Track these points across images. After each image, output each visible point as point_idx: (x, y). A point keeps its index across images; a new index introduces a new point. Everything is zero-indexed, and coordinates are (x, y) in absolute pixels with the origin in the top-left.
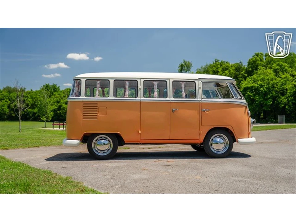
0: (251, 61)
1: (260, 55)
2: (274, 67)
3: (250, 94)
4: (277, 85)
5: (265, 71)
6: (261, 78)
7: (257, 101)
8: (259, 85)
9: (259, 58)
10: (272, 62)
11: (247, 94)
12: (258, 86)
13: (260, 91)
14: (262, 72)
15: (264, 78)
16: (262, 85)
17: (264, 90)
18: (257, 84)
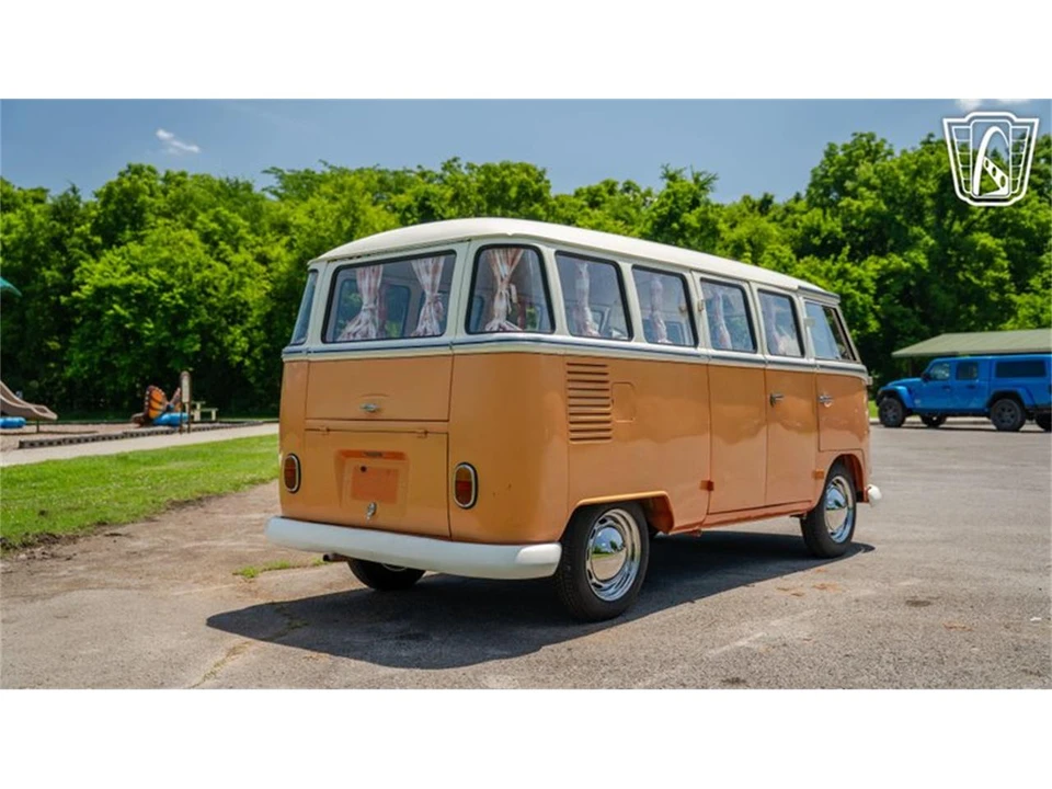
0: (117, 189)
1: (146, 172)
2: (202, 222)
3: (122, 312)
4: (216, 288)
5: (173, 233)
6: (162, 259)
7: (148, 339)
8: (155, 281)
9: (146, 183)
10: (192, 205)
11: (111, 312)
12: (153, 284)
13: (161, 303)
14: (164, 235)
15: (172, 260)
16: (163, 283)
17: (174, 302)
18: (148, 277)
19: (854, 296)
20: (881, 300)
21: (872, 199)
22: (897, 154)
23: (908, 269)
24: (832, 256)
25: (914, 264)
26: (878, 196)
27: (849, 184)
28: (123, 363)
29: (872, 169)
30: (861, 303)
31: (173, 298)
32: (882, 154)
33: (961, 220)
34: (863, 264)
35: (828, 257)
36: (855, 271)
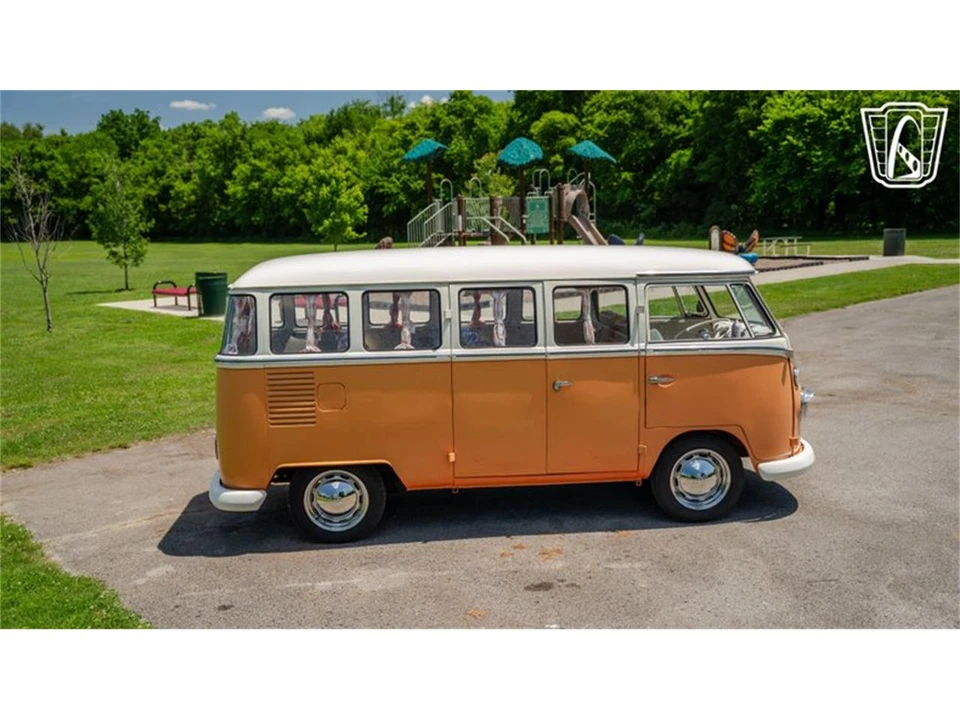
3: (795, 142)
7: (817, 165)
8: (825, 111)
11: (786, 142)
12: (822, 112)
13: (829, 130)
16: (834, 111)
17: (841, 129)
18: (820, 107)
28: (796, 188)
31: (840, 124)
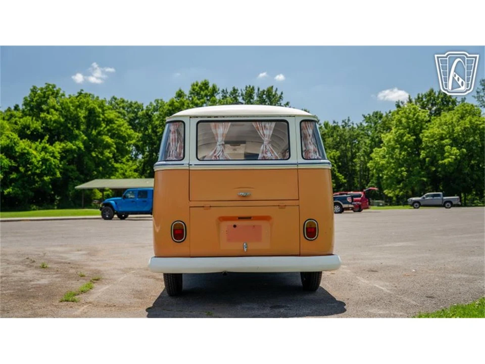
19: (51, 160)
20: (62, 162)
21: (57, 115)
22: (67, 96)
23: (75, 149)
24: (39, 140)
25: (78, 147)
26: (59, 114)
27: (44, 107)
29: (55, 101)
30: (54, 163)
32: (60, 95)
33: (95, 129)
34: (54, 145)
35: (37, 141)
36: (51, 148)
